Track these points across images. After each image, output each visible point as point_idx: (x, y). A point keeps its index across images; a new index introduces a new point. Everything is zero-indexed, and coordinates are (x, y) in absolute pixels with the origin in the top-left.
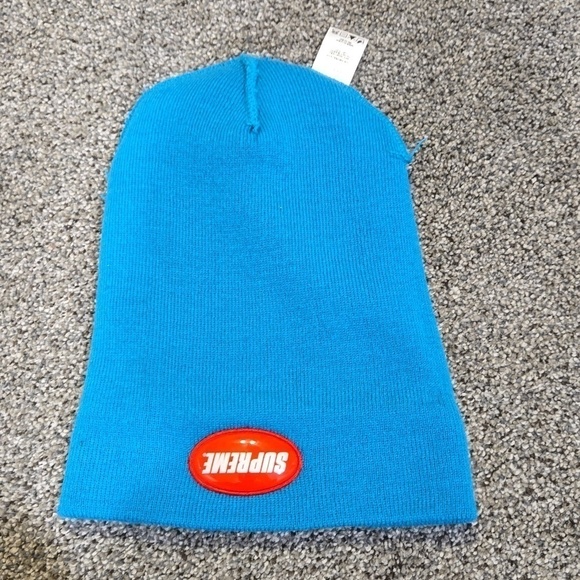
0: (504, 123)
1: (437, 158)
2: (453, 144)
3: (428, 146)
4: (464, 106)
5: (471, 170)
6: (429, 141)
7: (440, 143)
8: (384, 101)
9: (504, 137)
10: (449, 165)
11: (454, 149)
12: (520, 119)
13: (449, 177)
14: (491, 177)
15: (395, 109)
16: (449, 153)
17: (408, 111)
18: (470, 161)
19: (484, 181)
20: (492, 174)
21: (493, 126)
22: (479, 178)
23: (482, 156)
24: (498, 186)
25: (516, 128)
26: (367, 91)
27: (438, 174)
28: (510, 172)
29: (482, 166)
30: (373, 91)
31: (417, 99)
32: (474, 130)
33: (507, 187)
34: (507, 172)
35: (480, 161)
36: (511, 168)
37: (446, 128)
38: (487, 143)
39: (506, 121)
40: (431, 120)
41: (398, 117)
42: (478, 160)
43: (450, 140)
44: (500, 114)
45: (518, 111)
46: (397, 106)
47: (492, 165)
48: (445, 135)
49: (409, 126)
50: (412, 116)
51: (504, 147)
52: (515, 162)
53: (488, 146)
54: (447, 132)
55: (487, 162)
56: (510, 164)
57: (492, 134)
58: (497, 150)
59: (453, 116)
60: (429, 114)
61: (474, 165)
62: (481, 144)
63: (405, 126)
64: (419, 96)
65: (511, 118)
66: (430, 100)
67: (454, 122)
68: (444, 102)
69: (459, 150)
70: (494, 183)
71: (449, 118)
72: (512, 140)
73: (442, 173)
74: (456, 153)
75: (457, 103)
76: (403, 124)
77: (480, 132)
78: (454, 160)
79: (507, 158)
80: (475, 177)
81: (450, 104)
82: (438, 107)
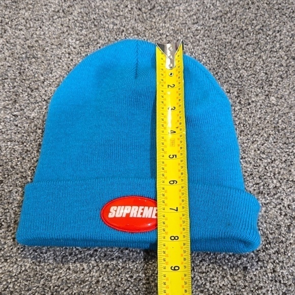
0: (283, 15)
1: (251, 35)
3: (245, 29)
4: (261, 9)
5: (270, 39)
6: (246, 27)
7: (252, 28)
8: (218, 10)
9: (284, 21)
10: (258, 37)
11: (259, 29)
12: (291, 12)
13: (259, 43)
14: (281, 41)
15: (225, 14)
16: (257, 32)
17: (232, 14)
18: (269, 35)
19: (278, 43)
21: (277, 17)
22: (275, 42)
23: (275, 31)
24: (286, 45)
25: (290, 16)
26: (208, 7)
27: (253, 42)
28: (290, 38)
29: (275, 36)
30: (212, 7)
31: (236, 8)
32: (268, 20)
33: (291, 45)
34: (289, 38)
35: (274, 34)
36: (291, 36)
37: (253, 20)
38: (276, 25)
39: (284, 13)
40: (245, 17)
41: (227, 17)
42: (273, 34)
44: (280, 11)
45: (289, 8)
46: (226, 12)
47: (280, 35)
48: (253, 23)
49: (234, 21)
50: (234, 16)
51: (285, 26)
52: (292, 32)
53: (277, 26)
55: (278, 34)
56: (290, 34)
57: (277, 20)
58: (282, 28)
59: (256, 14)
60: (243, 14)
61: (272, 36)
62: (273, 25)
63: (232, 21)
64: (236, 6)
65: (286, 12)
66: (243, 8)
67: (257, 17)
68: (250, 8)
69: (262, 30)
70: (283, 44)
71: (254, 15)
72: (289, 23)
73: (255, 42)
74: (261, 31)
75: (257, 8)
76: (230, 20)
77: (271, 20)
78: (260, 35)
79: (288, 31)
80: (273, 42)
81: (253, 9)
82: (247, 11)
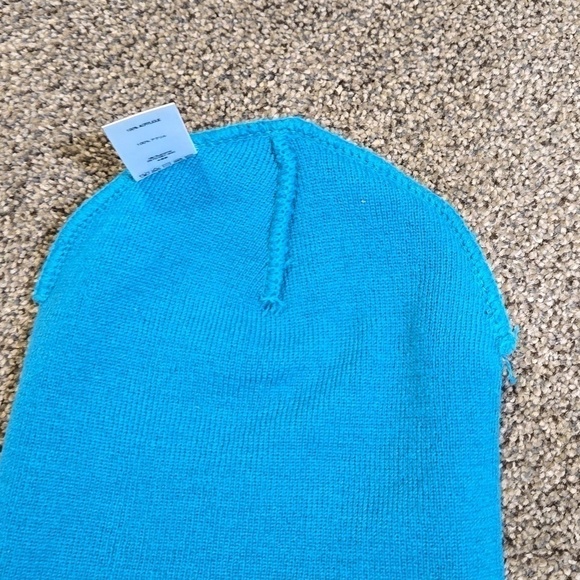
2: (219, 72)
20: (282, 98)
43: (214, 68)
54: (206, 57)
